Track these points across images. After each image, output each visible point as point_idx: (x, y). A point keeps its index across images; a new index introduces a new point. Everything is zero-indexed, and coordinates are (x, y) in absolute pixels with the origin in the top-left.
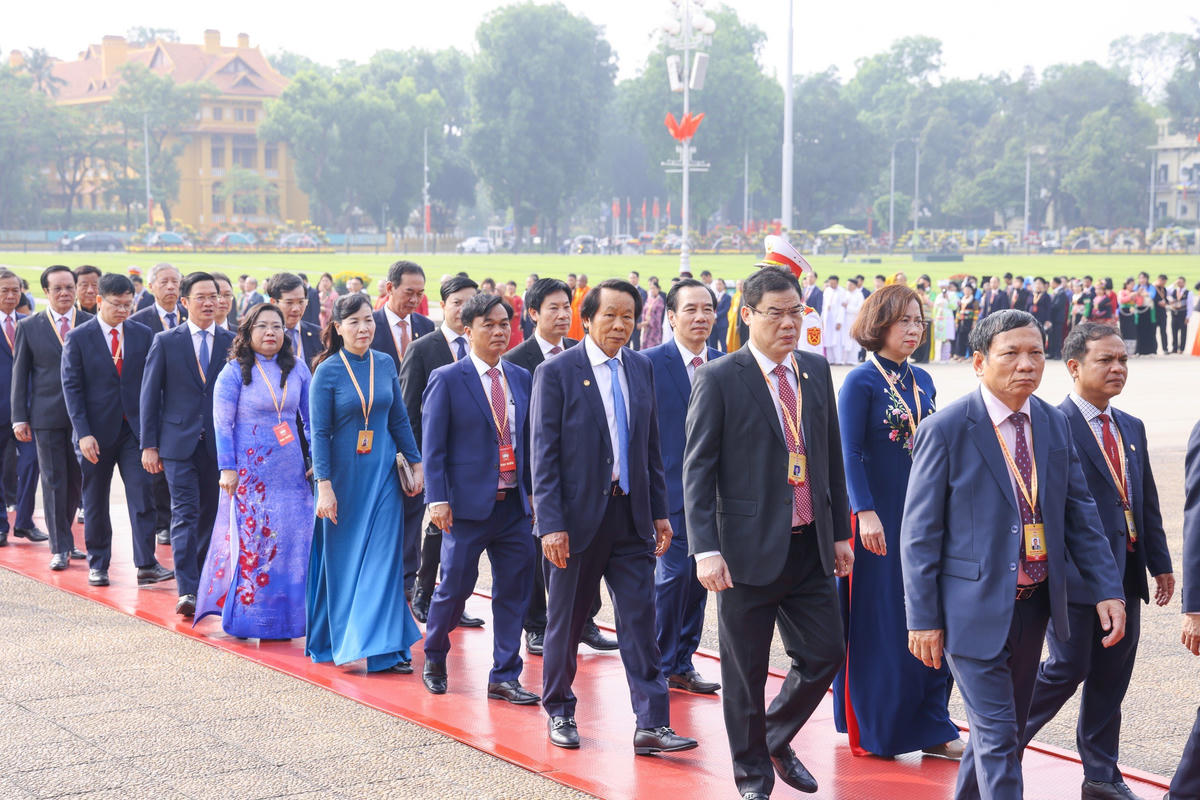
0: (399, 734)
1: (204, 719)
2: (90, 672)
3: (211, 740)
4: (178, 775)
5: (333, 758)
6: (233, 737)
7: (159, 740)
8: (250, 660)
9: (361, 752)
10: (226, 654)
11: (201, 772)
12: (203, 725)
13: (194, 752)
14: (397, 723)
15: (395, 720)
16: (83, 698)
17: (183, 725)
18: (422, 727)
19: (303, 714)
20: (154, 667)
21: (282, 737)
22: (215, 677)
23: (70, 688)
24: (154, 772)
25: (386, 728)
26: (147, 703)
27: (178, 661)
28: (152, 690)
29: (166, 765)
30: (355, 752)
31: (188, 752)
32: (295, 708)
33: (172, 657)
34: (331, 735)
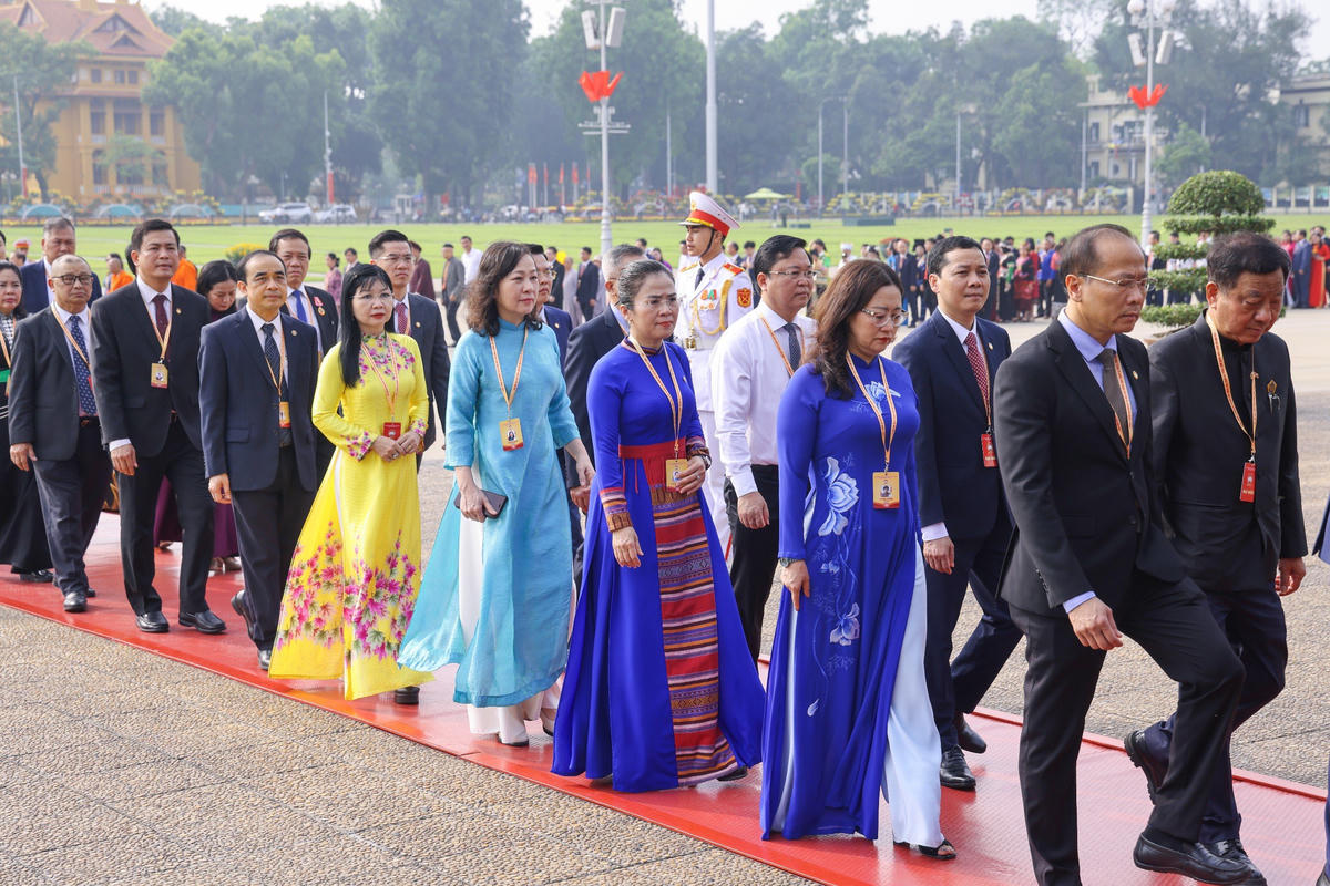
0: (310, 721)
1: (97, 713)
3: (104, 734)
4: (70, 772)
5: (239, 748)
6: (129, 730)
7: (47, 737)
9: (269, 741)
10: (120, 646)
11: (95, 767)
12: (95, 720)
13: (86, 747)
14: (308, 711)
15: (305, 707)
17: (74, 719)
18: (335, 714)
19: (205, 704)
20: (40, 661)
21: (183, 729)
22: (108, 670)
24: (43, 770)
25: (295, 716)
26: (34, 699)
27: (68, 654)
28: (39, 685)
29: (55, 762)
30: (263, 742)
31: (80, 748)
32: (196, 699)
33: (60, 651)
34: (236, 725)
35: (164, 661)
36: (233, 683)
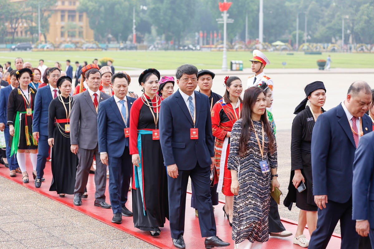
0: (115, 234)
1: (46, 226)
2: (9, 207)
3: (48, 234)
4: (37, 247)
5: (91, 242)
6: (56, 233)
7: (30, 234)
8: (63, 204)
9: (101, 240)
10: (55, 201)
11: (45, 246)
12: (46, 228)
13: (42, 238)
14: (114, 230)
15: (114, 228)
16: (6, 217)
17: (40, 228)
18: (123, 231)
19: (80, 225)
20: (30, 206)
21: (73, 234)
22: (51, 210)
23: (2, 213)
24: (28, 246)
25: (110, 231)
26: (27, 219)
27: (39, 204)
28: (29, 214)
29: (32, 243)
30: (99, 241)
31: (40, 239)
32: (78, 223)
33: (36, 202)
34: (91, 233)
35: (69, 208)
36: (91, 218)
